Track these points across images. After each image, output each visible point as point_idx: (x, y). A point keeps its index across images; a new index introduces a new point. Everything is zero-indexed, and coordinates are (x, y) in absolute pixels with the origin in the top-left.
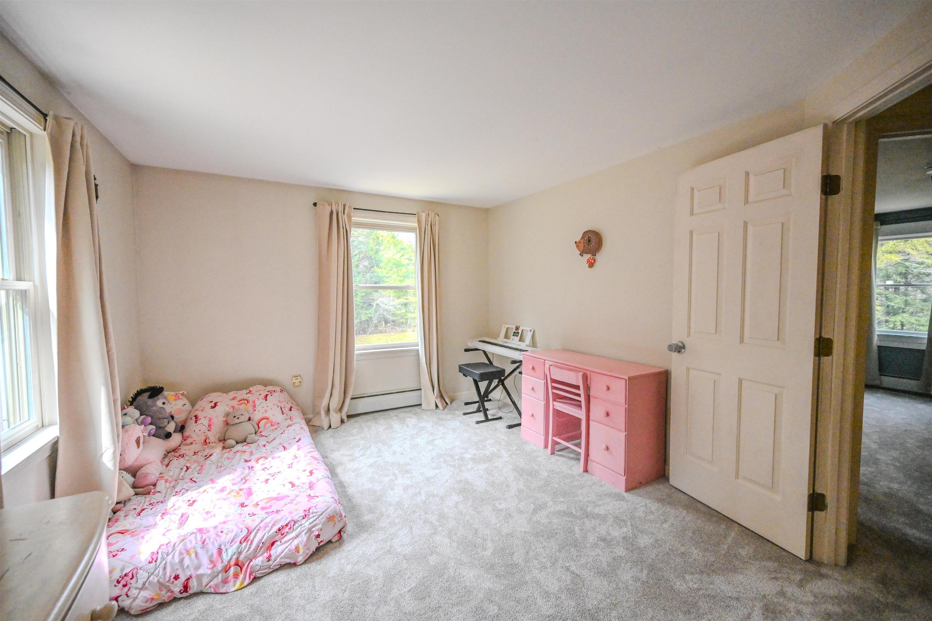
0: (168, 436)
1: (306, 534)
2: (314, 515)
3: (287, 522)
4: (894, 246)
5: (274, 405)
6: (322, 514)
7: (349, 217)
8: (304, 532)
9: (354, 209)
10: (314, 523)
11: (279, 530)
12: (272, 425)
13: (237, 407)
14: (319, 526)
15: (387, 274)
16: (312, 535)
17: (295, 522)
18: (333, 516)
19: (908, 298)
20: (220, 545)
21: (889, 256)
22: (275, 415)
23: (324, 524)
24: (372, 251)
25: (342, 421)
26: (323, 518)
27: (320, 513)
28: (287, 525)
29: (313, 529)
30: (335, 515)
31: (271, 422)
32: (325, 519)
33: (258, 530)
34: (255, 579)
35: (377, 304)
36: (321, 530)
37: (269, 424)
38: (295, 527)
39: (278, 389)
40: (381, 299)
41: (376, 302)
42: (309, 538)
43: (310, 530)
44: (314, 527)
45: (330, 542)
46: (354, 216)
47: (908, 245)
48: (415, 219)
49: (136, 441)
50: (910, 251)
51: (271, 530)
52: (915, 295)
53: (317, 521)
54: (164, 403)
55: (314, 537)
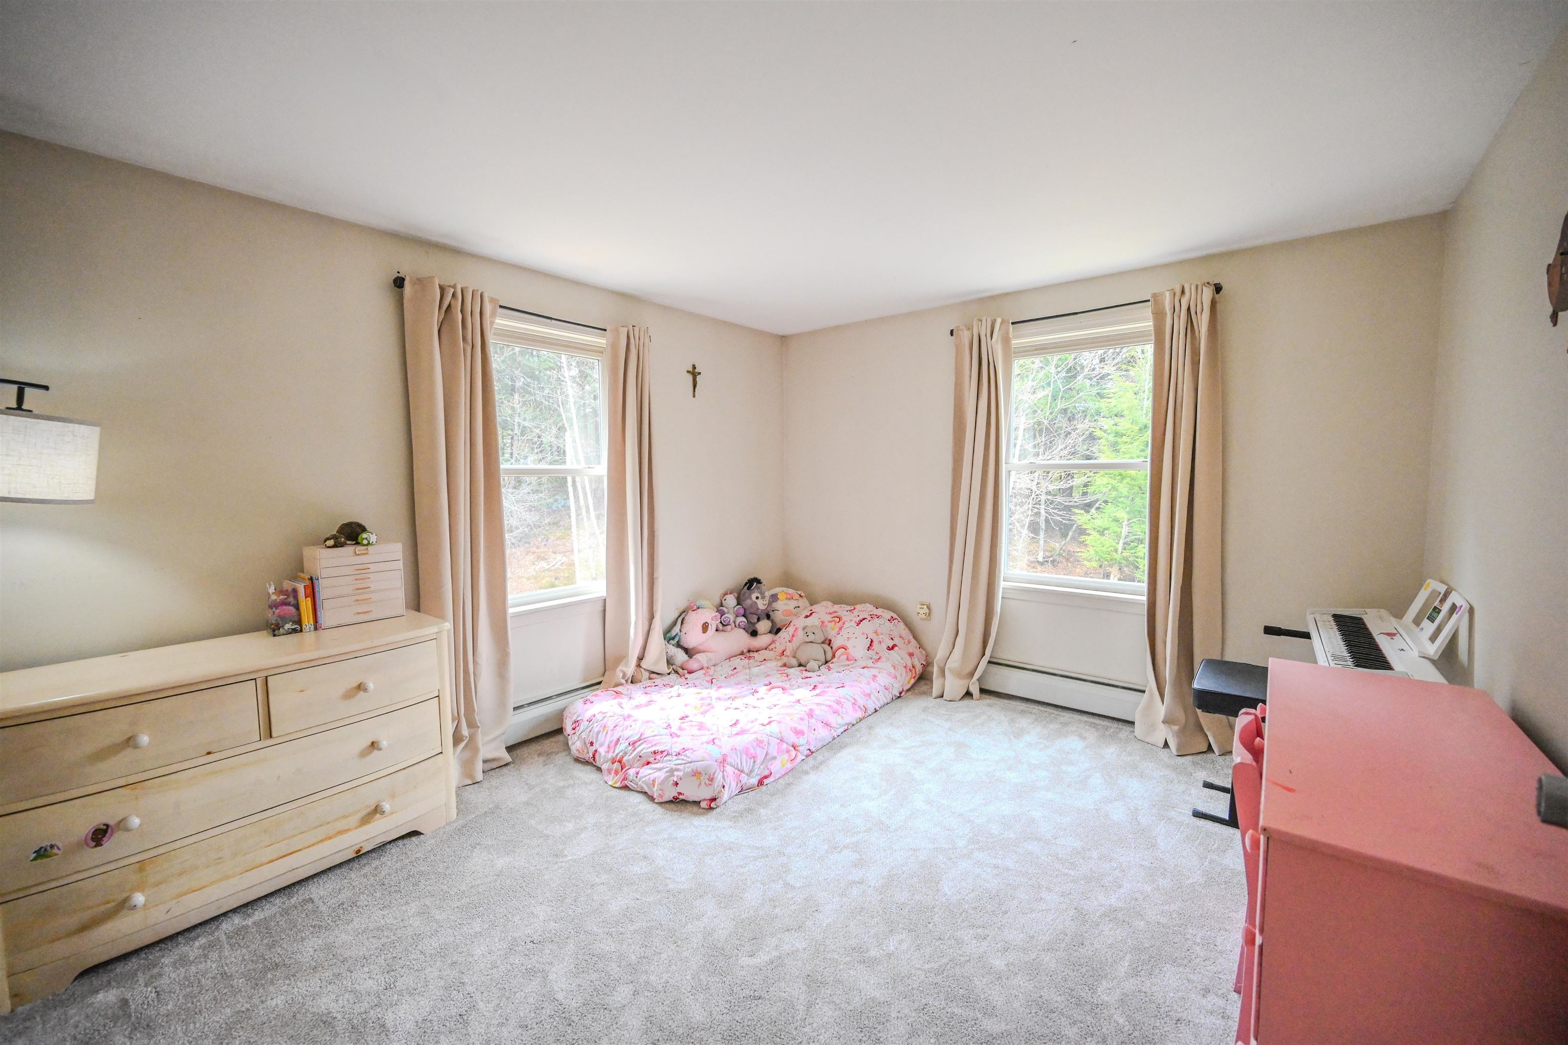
0: (754, 633)
1: (666, 772)
2: (685, 758)
3: (663, 749)
5: (863, 634)
6: (691, 762)
7: (1006, 340)
8: (665, 770)
9: (1013, 323)
10: (678, 767)
11: (655, 753)
12: (848, 659)
13: (826, 623)
14: (680, 774)
16: (672, 778)
17: (668, 754)
18: (700, 773)
20: (620, 737)
22: (858, 648)
23: (686, 774)
25: (968, 694)
26: (689, 768)
27: (690, 760)
28: (662, 752)
29: (676, 773)
30: (703, 774)
31: (848, 655)
32: (689, 770)
33: (645, 742)
34: (626, 788)
36: (681, 779)
37: (845, 657)
38: (665, 759)
39: (888, 614)
42: (666, 779)
43: (672, 771)
44: (677, 770)
45: (697, 803)
46: (1016, 337)
48: (1147, 311)
49: (703, 625)
51: (651, 747)
53: (681, 767)
54: (757, 598)
55: (672, 782)
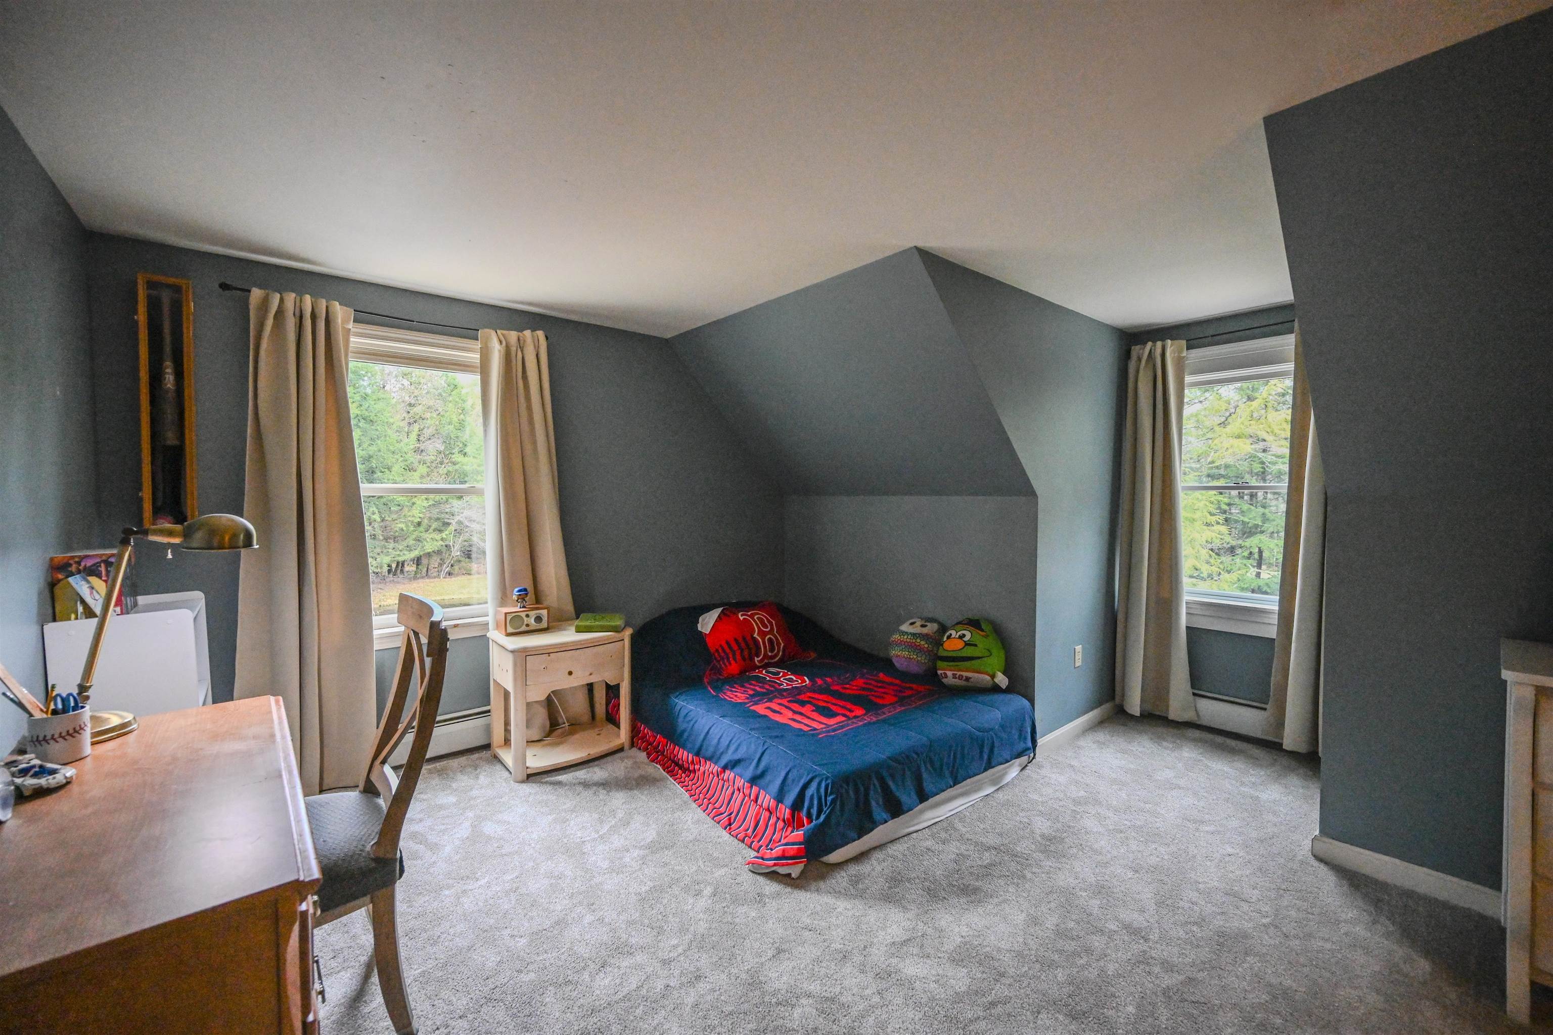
4: (1242, 427)
15: (479, 466)
19: (1267, 511)
21: (1236, 442)
24: (450, 423)
35: (460, 523)
40: (467, 513)
41: (457, 518)
47: (1261, 426)
50: (1265, 436)
52: (1277, 506)
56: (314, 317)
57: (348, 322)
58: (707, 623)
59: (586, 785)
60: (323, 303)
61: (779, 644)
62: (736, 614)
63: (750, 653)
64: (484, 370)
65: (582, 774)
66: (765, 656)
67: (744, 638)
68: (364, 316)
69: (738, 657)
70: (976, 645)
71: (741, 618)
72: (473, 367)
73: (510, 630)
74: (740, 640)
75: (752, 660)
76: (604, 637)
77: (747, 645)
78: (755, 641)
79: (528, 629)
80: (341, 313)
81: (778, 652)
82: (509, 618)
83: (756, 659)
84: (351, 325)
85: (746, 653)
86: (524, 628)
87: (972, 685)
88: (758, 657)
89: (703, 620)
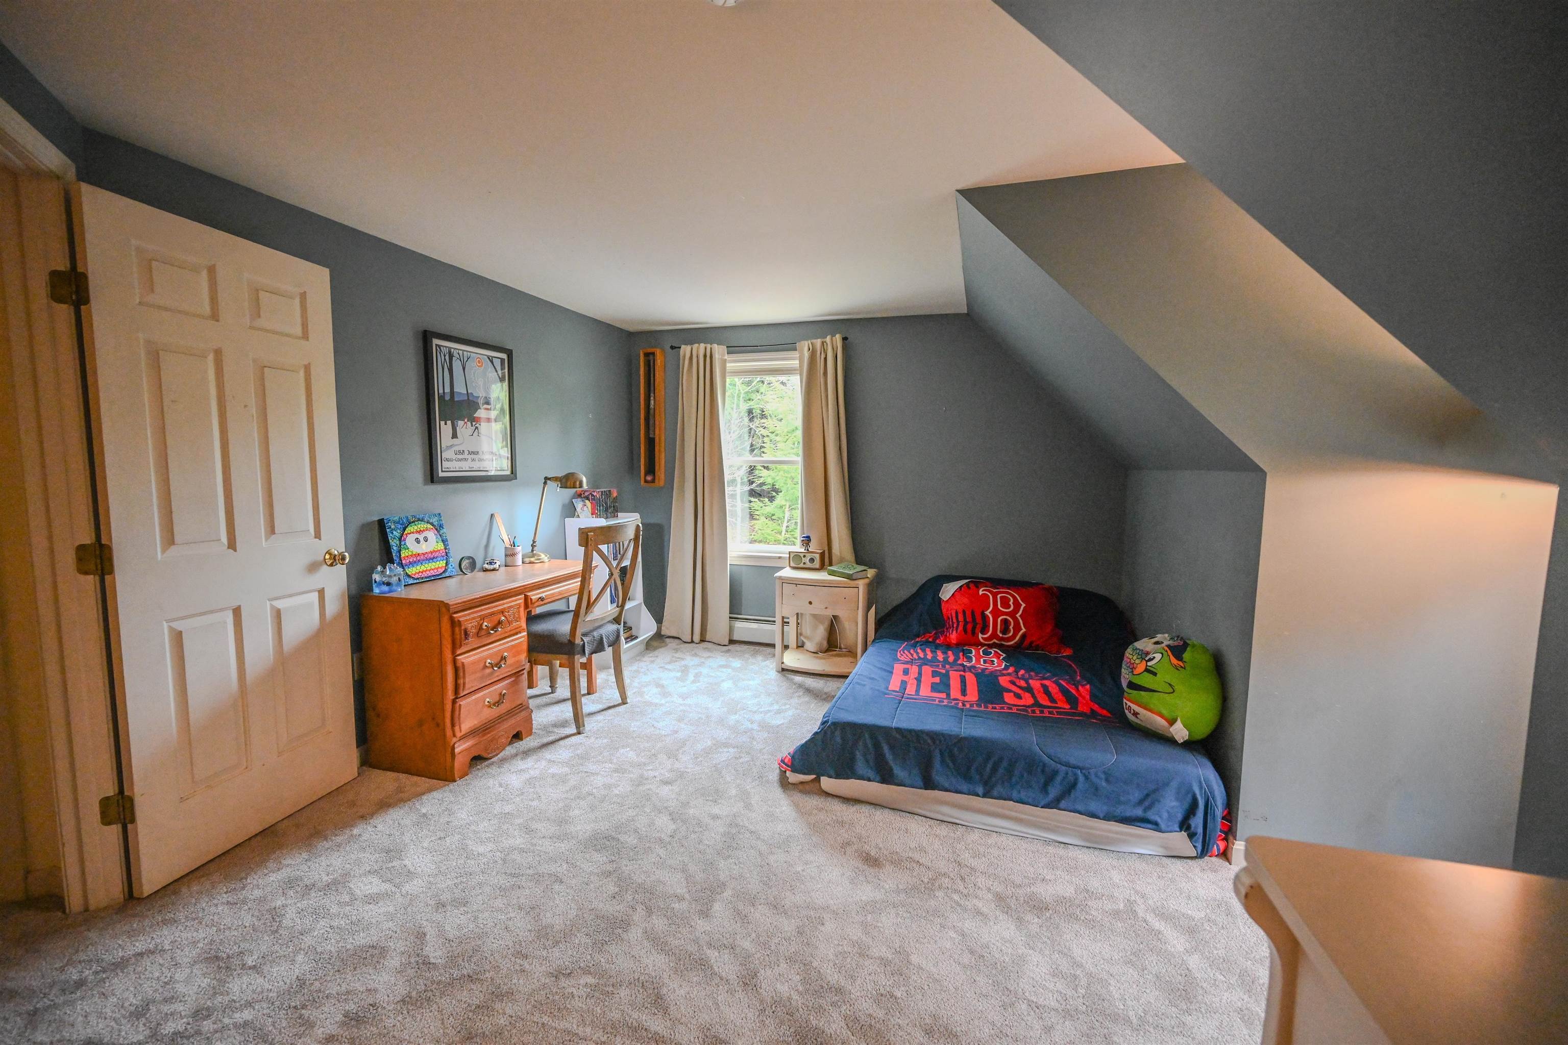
56: (705, 356)
57: (724, 355)
58: (948, 591)
59: (808, 690)
60: (709, 346)
61: (1017, 628)
62: (978, 588)
63: (974, 628)
64: (801, 375)
65: (810, 682)
66: (994, 635)
67: (973, 613)
68: (733, 349)
69: (960, 628)
70: (1155, 674)
71: (981, 592)
72: (795, 370)
73: (792, 564)
74: (968, 613)
75: (974, 634)
76: (835, 581)
77: (974, 620)
78: (985, 618)
79: (805, 566)
80: (719, 351)
81: (1014, 636)
82: (792, 556)
83: (980, 636)
84: (726, 357)
85: (969, 626)
86: (802, 565)
87: (1139, 722)
88: (983, 634)
89: (946, 587)
